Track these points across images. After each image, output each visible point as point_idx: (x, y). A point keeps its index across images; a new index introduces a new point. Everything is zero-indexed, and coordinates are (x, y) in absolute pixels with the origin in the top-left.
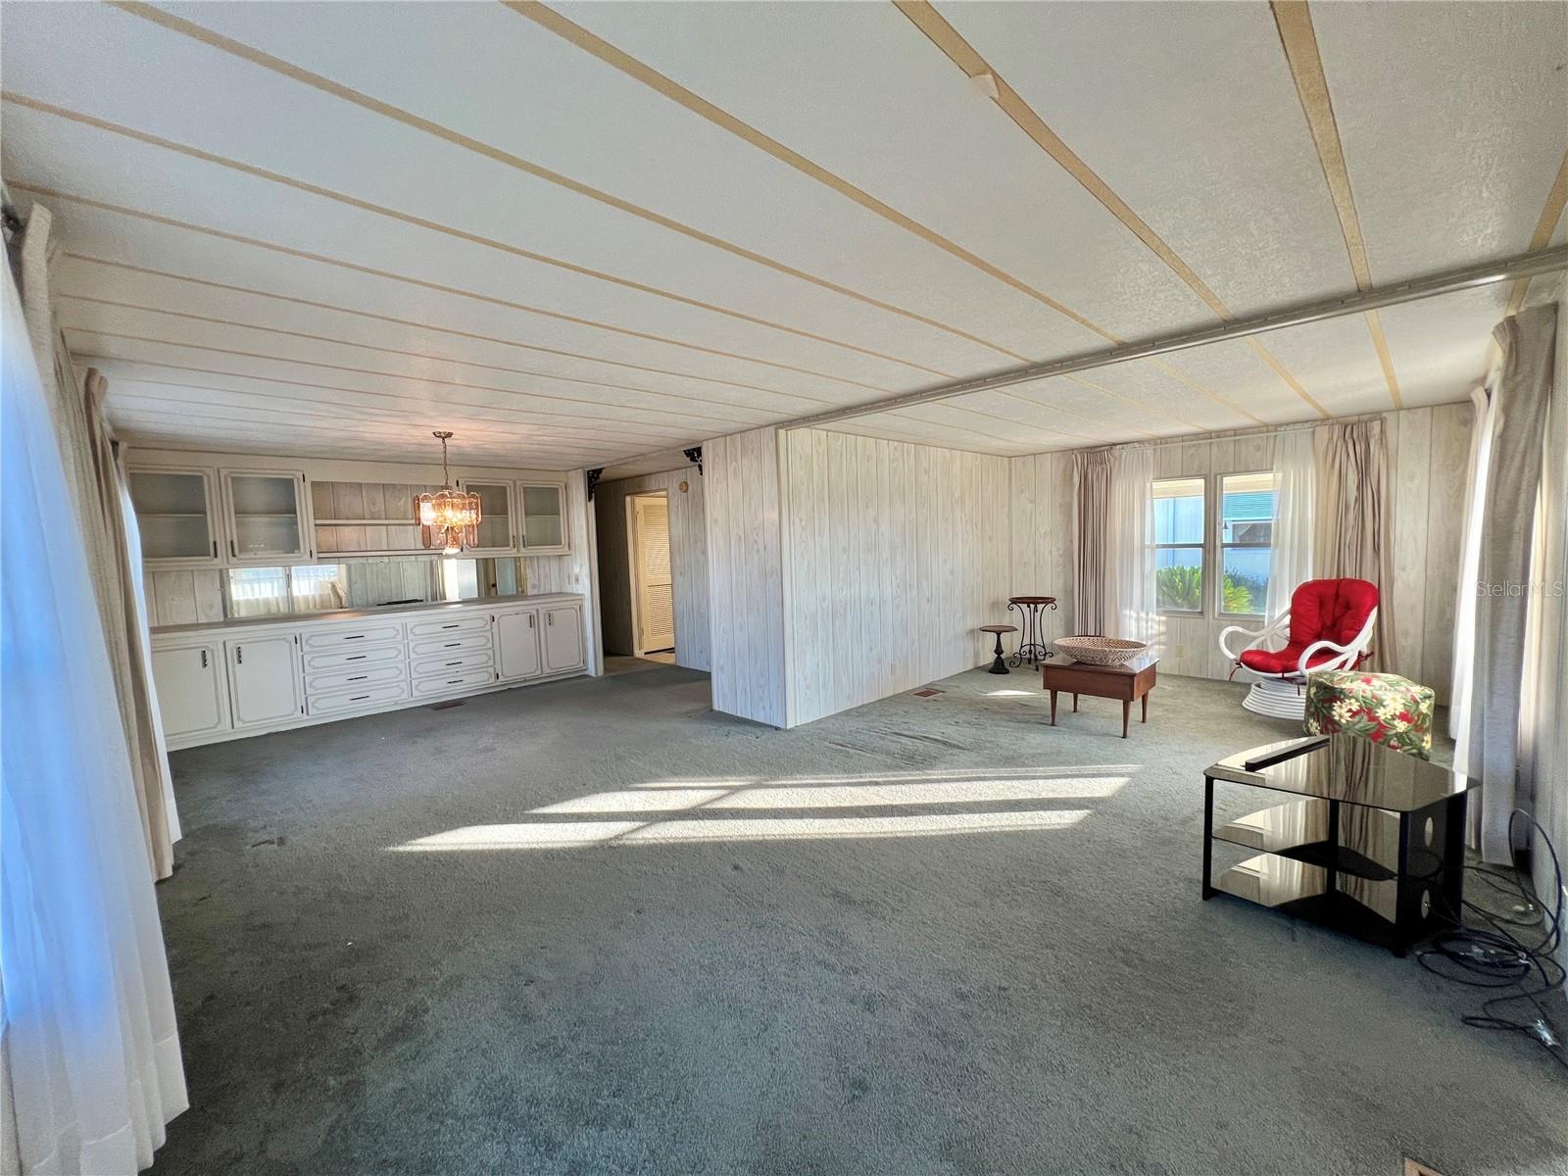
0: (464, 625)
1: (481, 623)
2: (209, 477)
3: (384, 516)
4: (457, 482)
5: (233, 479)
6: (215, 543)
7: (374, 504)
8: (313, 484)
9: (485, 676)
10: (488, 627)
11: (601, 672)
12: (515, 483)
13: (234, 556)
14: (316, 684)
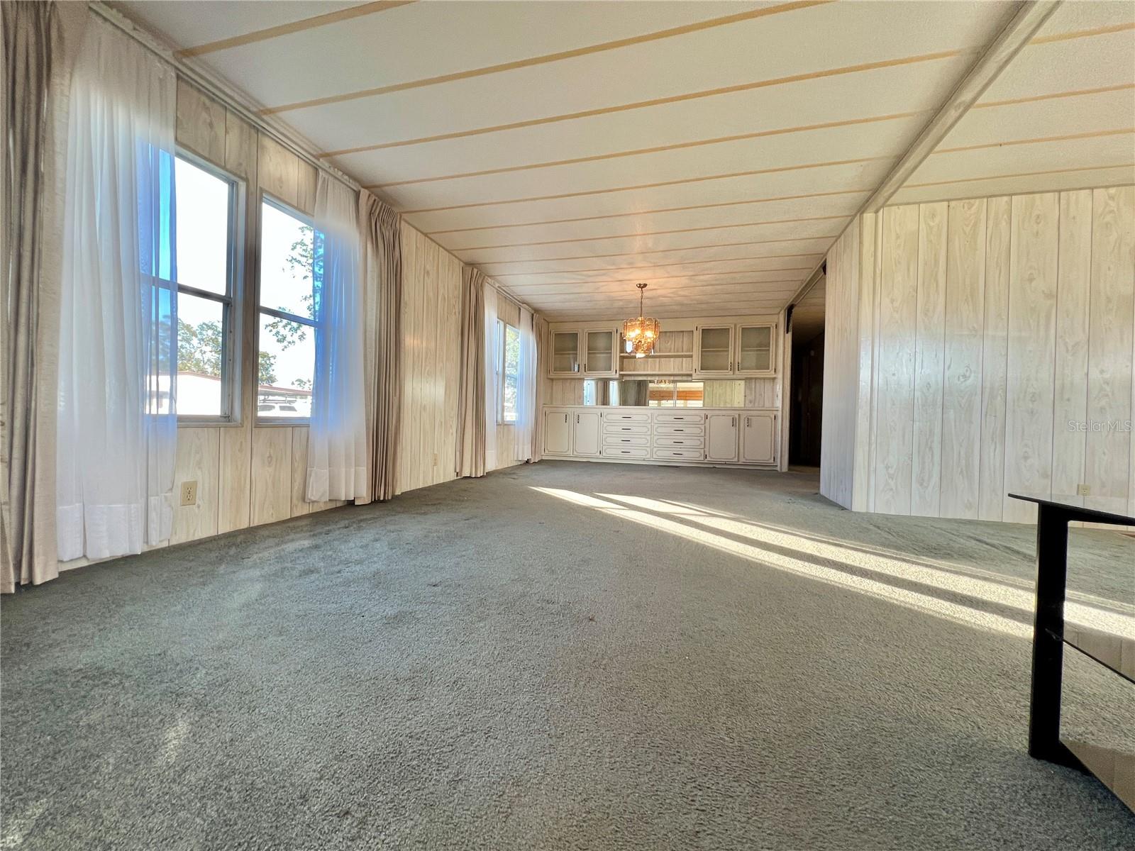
0: (686, 418)
1: (698, 419)
2: (580, 333)
4: (697, 328)
5: (589, 333)
6: (579, 365)
9: (697, 454)
10: (703, 422)
11: (785, 469)
12: (735, 326)
13: (585, 371)
14: (607, 440)
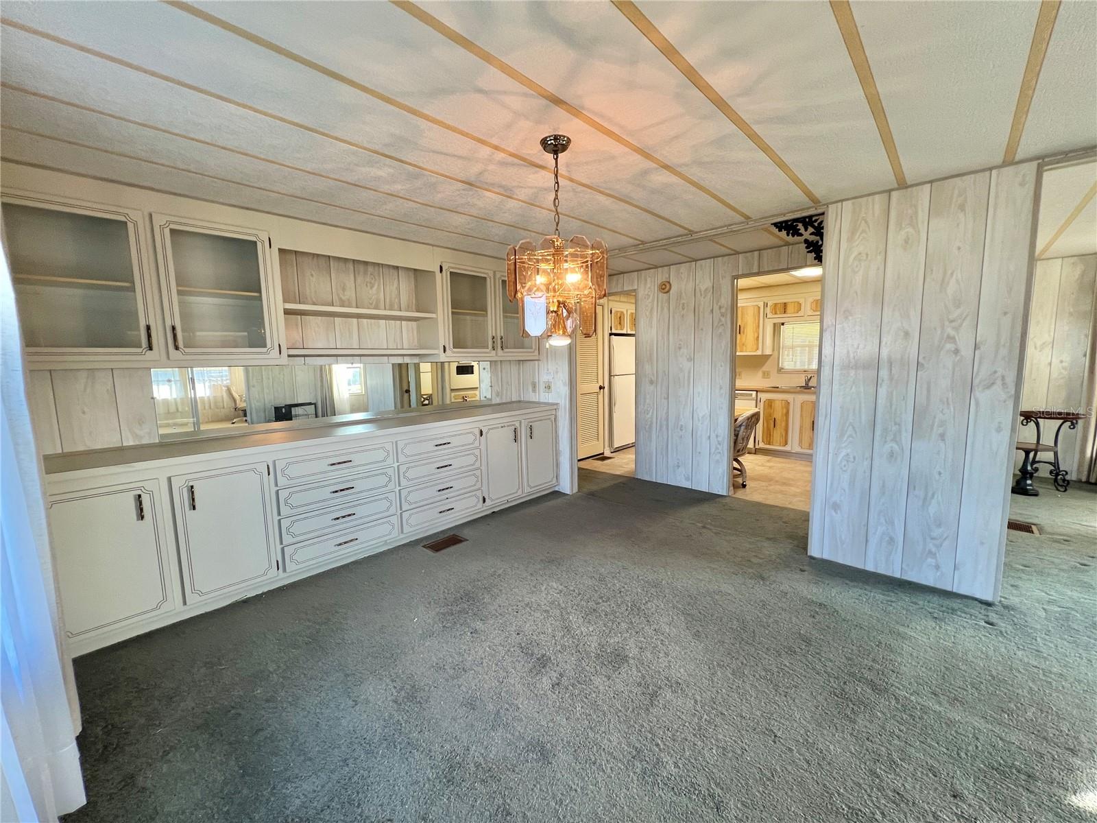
0: (455, 442)
1: (471, 438)
2: (136, 225)
3: (354, 304)
4: (441, 267)
5: (173, 231)
6: (148, 328)
7: (344, 289)
8: (280, 250)
9: (473, 501)
10: (477, 443)
11: (575, 490)
12: (495, 274)
13: (177, 348)
14: (296, 529)
